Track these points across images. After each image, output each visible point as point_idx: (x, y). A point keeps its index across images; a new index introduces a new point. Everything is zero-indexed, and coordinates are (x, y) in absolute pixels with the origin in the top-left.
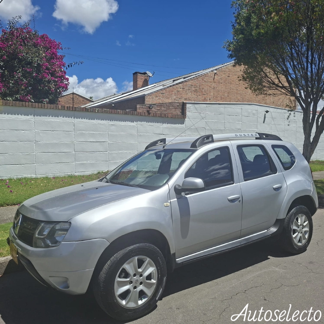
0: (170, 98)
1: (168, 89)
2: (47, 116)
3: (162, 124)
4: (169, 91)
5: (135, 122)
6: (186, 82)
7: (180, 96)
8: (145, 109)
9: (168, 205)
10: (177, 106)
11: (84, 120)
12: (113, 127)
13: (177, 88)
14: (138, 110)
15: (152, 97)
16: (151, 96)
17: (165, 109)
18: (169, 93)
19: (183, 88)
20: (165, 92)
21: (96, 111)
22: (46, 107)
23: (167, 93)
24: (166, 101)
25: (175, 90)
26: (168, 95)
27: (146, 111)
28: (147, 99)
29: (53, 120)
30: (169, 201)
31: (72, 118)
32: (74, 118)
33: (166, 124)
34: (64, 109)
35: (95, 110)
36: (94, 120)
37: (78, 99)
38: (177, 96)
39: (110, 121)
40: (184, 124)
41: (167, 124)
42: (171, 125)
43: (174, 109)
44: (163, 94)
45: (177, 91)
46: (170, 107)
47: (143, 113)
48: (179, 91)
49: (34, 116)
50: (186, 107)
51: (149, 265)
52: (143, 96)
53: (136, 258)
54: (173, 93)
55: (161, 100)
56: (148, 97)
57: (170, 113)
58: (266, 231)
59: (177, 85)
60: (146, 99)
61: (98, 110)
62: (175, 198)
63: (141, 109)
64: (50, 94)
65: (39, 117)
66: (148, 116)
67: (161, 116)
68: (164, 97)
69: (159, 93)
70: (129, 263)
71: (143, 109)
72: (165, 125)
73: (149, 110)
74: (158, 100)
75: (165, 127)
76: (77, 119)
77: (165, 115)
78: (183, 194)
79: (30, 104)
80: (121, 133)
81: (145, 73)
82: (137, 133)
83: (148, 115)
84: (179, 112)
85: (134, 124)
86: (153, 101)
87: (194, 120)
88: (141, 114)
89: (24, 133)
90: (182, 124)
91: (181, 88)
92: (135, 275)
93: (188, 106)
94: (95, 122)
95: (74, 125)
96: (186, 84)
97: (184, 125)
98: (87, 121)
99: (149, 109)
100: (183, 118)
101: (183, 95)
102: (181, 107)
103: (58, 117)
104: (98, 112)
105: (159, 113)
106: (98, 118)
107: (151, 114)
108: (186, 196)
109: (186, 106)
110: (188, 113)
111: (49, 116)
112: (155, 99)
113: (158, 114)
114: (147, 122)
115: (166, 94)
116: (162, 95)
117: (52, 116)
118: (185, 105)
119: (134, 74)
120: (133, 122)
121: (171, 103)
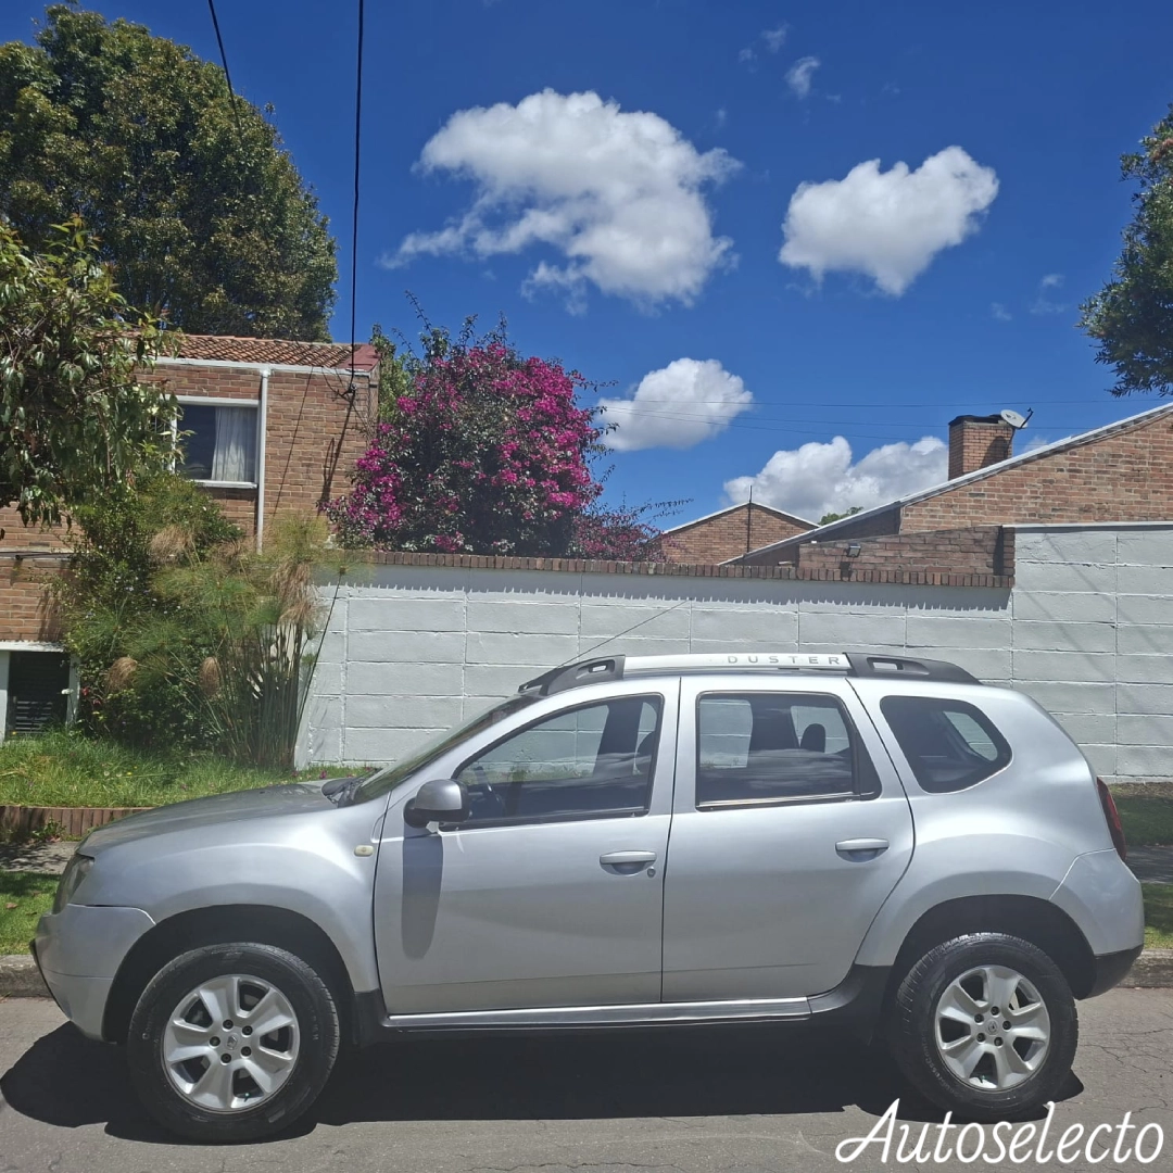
0: (1009, 509)
1: (1000, 477)
2: (502, 591)
3: (902, 608)
4: (1004, 485)
5: (792, 602)
6: (1087, 444)
7: (1058, 499)
8: (833, 559)
9: (367, 853)
10: (971, 542)
11: (610, 600)
12: (709, 620)
13: (1045, 470)
14: (804, 564)
15: (932, 510)
16: (926, 505)
17: (919, 555)
18: (1005, 491)
19: (1070, 471)
20: (986, 490)
21: (651, 572)
22: (499, 566)
23: (999, 491)
24: (993, 519)
25: (1036, 479)
26: (1000, 497)
27: (838, 565)
28: (909, 518)
29: (518, 602)
30: (376, 841)
31: (574, 594)
32: (581, 594)
33: (921, 608)
34: (552, 570)
35: (648, 567)
36: (644, 598)
37: (765, 522)
38: (1044, 499)
39: (699, 600)
40: (1004, 608)
41: (928, 608)
42: (946, 612)
43: (960, 554)
44: (978, 495)
45: (1045, 481)
46: (941, 548)
47: (823, 574)
48: (1051, 482)
49: (467, 591)
50: (1013, 547)
51: (275, 1008)
52: (895, 509)
53: (236, 979)
54: (1025, 492)
55: (971, 518)
56: (912, 510)
57: (939, 570)
58: (805, 999)
59: (1041, 461)
60: (904, 518)
61: (655, 569)
62: (399, 836)
63: (814, 558)
64: (523, 527)
65: (479, 593)
66: (842, 580)
67: (897, 580)
68: (982, 507)
69: (961, 495)
70: (210, 989)
71: (823, 559)
72: (917, 614)
73: (847, 560)
74: (954, 518)
75: (919, 620)
76: (590, 596)
77: (914, 577)
78: (432, 826)
79: (456, 559)
80: (737, 641)
81: (996, 418)
82: (798, 642)
83: (841, 577)
84: (980, 564)
85: (788, 609)
86: (935, 522)
87: (1054, 595)
88: (815, 576)
89: (437, 639)
90: (996, 609)
91: (1062, 470)
92: (228, 1024)
93: (1020, 539)
94: (649, 604)
95: (580, 617)
96: (1087, 455)
97: (1008, 611)
98: (622, 601)
99: (848, 556)
100: (997, 585)
101: (1074, 494)
102: (990, 544)
103: (534, 593)
104: (655, 574)
105: (889, 569)
106: (658, 594)
107: (854, 575)
108: (440, 833)
109: (1013, 539)
110: (1023, 568)
111: (507, 591)
112: (943, 517)
113: (884, 575)
114: (837, 603)
115: (993, 496)
116: (975, 501)
117: (517, 591)
118: (1007, 536)
119: (952, 424)
120: (784, 603)
121: (943, 532)
